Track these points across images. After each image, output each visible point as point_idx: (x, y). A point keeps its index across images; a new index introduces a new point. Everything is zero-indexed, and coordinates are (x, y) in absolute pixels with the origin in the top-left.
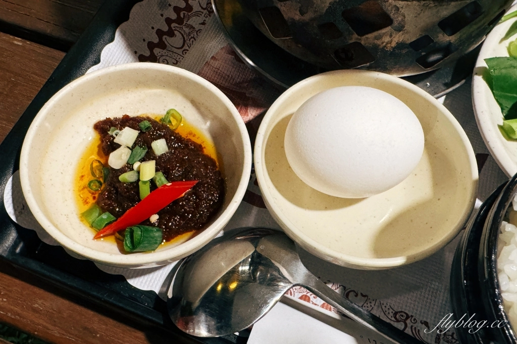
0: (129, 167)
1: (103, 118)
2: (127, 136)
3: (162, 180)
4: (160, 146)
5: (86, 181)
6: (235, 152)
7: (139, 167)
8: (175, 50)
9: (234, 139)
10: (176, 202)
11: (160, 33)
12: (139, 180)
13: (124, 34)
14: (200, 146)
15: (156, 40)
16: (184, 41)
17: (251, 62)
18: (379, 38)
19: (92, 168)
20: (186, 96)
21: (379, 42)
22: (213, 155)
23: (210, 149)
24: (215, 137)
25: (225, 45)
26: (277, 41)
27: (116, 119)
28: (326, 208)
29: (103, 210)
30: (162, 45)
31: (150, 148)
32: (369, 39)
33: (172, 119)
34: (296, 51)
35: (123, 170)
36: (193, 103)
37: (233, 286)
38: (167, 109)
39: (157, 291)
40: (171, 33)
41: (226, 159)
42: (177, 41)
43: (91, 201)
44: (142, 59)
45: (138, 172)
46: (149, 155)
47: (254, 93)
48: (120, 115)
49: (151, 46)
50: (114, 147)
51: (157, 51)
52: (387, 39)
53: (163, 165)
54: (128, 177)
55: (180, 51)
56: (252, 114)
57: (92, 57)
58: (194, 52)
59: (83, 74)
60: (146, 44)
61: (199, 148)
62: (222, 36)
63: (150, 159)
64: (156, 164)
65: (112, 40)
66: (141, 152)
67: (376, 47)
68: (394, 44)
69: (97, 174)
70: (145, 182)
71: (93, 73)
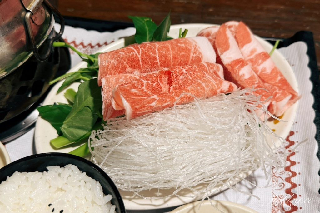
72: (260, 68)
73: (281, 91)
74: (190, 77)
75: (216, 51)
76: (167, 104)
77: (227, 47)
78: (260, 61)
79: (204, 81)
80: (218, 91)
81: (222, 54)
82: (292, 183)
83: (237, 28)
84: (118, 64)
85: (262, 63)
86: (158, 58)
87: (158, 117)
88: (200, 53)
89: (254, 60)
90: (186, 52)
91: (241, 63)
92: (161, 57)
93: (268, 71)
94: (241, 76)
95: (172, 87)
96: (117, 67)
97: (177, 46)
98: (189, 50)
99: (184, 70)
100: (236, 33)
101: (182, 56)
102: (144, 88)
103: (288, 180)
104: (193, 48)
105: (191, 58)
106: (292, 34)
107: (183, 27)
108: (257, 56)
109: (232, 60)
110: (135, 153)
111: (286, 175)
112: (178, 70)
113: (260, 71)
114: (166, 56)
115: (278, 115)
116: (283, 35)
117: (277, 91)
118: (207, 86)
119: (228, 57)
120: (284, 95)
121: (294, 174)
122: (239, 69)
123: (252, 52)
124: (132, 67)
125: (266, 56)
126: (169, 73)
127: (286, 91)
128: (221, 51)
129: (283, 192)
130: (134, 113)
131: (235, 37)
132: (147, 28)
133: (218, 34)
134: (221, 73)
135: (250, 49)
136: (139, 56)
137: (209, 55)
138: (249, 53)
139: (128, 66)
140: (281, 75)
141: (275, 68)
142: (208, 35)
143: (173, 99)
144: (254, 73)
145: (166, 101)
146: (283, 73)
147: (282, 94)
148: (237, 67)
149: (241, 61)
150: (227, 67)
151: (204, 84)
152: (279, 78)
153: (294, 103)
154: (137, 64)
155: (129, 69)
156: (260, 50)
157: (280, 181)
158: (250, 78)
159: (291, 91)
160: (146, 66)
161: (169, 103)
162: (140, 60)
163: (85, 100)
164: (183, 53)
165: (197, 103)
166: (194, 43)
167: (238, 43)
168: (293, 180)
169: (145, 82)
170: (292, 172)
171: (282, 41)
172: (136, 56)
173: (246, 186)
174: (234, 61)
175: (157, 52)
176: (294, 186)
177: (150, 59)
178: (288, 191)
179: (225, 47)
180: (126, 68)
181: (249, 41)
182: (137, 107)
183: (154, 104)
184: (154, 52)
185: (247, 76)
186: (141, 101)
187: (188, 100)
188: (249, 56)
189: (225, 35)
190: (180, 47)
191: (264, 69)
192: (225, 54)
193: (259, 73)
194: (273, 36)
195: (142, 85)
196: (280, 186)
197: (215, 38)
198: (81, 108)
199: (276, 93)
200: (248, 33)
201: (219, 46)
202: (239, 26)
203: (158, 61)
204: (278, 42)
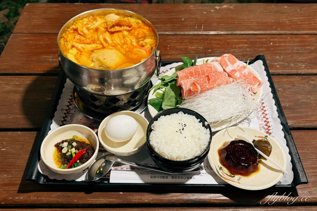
0: (68, 151)
1: (56, 143)
2: (66, 144)
3: (77, 151)
4: (74, 144)
5: (57, 160)
6: (94, 140)
7: (71, 150)
8: (69, 121)
9: (93, 137)
10: (83, 155)
11: (64, 118)
12: (72, 154)
13: (55, 120)
14: (84, 142)
15: (63, 120)
16: (71, 118)
17: (92, 118)
18: (119, 103)
19: (57, 156)
20: (77, 131)
21: (119, 104)
22: (89, 143)
23: (87, 142)
24: (88, 138)
25: (83, 115)
26: (96, 110)
27: (60, 142)
28: (121, 146)
29: (64, 164)
30: (65, 121)
31: (72, 145)
32: (117, 104)
33: (75, 138)
34: (102, 112)
35: (67, 153)
36: (80, 132)
37: (101, 169)
38: (73, 136)
39: (84, 180)
40: (67, 117)
41: (92, 143)
42: (69, 118)
43: (60, 164)
44: (61, 126)
45: (71, 152)
46: (72, 147)
47: (95, 125)
48: (61, 141)
49: (62, 122)
50: (62, 148)
51: (64, 123)
52: (121, 103)
53: (77, 148)
54: (69, 154)
55: (71, 121)
56: (96, 131)
57: (48, 129)
58: (75, 119)
59: (47, 135)
60: (61, 121)
61: (84, 143)
62: (81, 113)
63: (73, 148)
64: (75, 148)
65: (52, 123)
66: (70, 147)
67: (119, 106)
68: (123, 104)
69: (59, 157)
70: (73, 153)
71: (50, 133)
72: (243, 73)
73: (254, 81)
74: (216, 77)
75: (222, 67)
76: (211, 87)
77: (227, 65)
78: (242, 70)
79: (223, 78)
80: (229, 82)
81: (226, 68)
82: (266, 118)
83: (229, 57)
84: (186, 75)
85: (243, 70)
86: (200, 71)
87: (208, 93)
88: (216, 68)
89: (240, 70)
90: (211, 68)
91: (234, 71)
92: (201, 71)
93: (247, 73)
94: (236, 76)
95: (210, 82)
96: (186, 76)
97: (207, 66)
98: (212, 67)
99: (214, 74)
100: (229, 59)
101: (210, 70)
102: (202, 81)
103: (264, 117)
104: (213, 67)
105: (213, 71)
106: (254, 58)
107: (206, 59)
108: (240, 67)
109: (230, 70)
110: (201, 108)
111: (263, 116)
112: (211, 75)
113: (243, 74)
114: (203, 71)
115: (255, 92)
116: (249, 59)
117: (252, 81)
118: (225, 79)
119: (228, 69)
120: (256, 83)
121: (266, 115)
122: (235, 73)
123: (238, 66)
124: (191, 76)
125: (245, 67)
126: (208, 76)
127: (256, 81)
128: (225, 67)
129: (263, 122)
130: (201, 90)
131: (229, 61)
132: (188, 61)
133: (221, 60)
134: (227, 75)
135: (237, 65)
136: (193, 71)
137: (220, 69)
138: (237, 67)
139: (189, 76)
140: (253, 75)
141: (250, 72)
142: (217, 61)
143: (213, 85)
144: (241, 75)
145: (211, 86)
146: (253, 74)
147: (255, 82)
148: (233, 73)
149: (234, 70)
150: (229, 73)
151: (223, 79)
152: (252, 76)
153: (261, 86)
154: (193, 74)
155: (190, 77)
156: (241, 65)
157: (261, 118)
158: (240, 77)
159: (259, 81)
160: (196, 75)
161: (212, 86)
162: (194, 73)
163: (170, 94)
164: (210, 69)
165: (222, 86)
166: (213, 65)
167: (231, 63)
168: (266, 117)
169: (201, 79)
170: (266, 114)
171: (250, 61)
172: (192, 71)
173: (246, 122)
174: (231, 70)
175: (200, 69)
176: (267, 119)
177: (197, 72)
178: (265, 121)
179: (226, 65)
180: (189, 77)
181: (236, 62)
182: (202, 87)
183: (207, 87)
184: (199, 69)
185: (238, 76)
186: (203, 85)
187: (219, 85)
188: (237, 68)
189: (225, 60)
190: (208, 67)
191: (245, 73)
192: (227, 68)
193: (243, 75)
194: (244, 60)
195: (201, 80)
196: (261, 120)
197: (220, 62)
198: (169, 97)
199: (252, 82)
200: (235, 59)
201: (223, 65)
202: (230, 56)
203: (201, 73)
204: (248, 61)
